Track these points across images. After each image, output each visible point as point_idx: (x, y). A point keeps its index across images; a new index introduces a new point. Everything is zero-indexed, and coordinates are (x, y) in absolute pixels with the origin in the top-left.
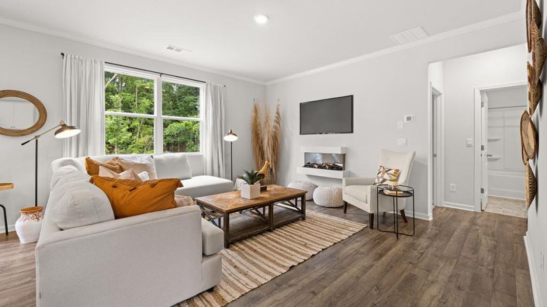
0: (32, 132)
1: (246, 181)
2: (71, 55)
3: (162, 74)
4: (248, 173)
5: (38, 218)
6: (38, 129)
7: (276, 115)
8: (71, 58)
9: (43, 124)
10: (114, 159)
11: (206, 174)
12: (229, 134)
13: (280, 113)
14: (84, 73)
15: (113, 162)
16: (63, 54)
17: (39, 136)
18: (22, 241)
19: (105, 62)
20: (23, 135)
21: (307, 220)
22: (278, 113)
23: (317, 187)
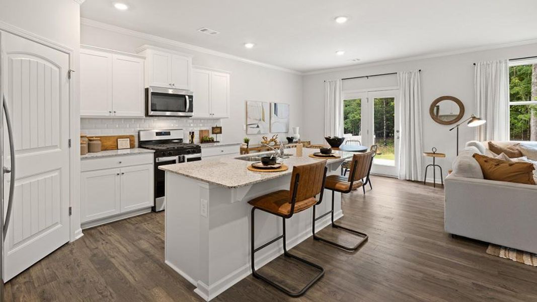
0: (456, 122)
2: (481, 63)
6: (459, 120)
8: (481, 65)
9: (462, 116)
10: (515, 145)
14: (490, 75)
15: (513, 147)
16: (475, 64)
17: (459, 125)
19: (510, 60)
20: (451, 124)
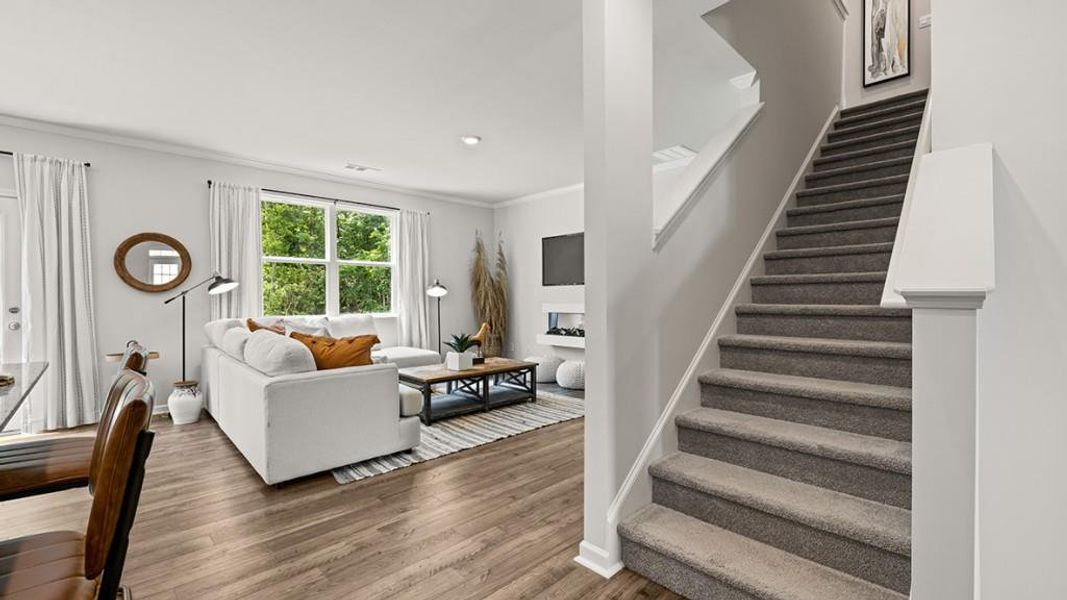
0: (177, 286)
1: (454, 348)
2: (220, 183)
3: (337, 200)
4: (456, 338)
5: (194, 394)
6: (182, 282)
7: (499, 256)
8: (220, 187)
9: (187, 276)
10: (278, 322)
11: (401, 345)
12: (434, 286)
13: (505, 254)
15: (277, 325)
16: (210, 182)
17: (186, 291)
18: (176, 421)
19: (262, 189)
20: (166, 291)
21: (538, 402)
22: (501, 254)
23: (563, 361)
